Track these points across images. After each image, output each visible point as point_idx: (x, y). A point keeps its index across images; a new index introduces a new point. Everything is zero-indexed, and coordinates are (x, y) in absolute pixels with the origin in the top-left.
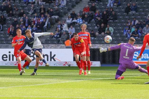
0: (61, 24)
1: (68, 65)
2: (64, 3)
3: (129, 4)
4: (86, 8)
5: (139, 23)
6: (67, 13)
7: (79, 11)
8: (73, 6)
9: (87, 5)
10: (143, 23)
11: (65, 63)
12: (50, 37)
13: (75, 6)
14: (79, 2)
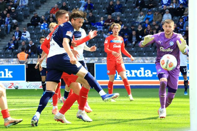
0: (20, 30)
1: (15, 88)
2: (25, 3)
3: (111, 2)
4: (55, 8)
5: (124, 29)
6: (29, 16)
7: (45, 13)
8: (37, 7)
9: (56, 5)
10: (130, 28)
11: (11, 84)
12: (4, 49)
13: (40, 6)
14: (45, 2)
